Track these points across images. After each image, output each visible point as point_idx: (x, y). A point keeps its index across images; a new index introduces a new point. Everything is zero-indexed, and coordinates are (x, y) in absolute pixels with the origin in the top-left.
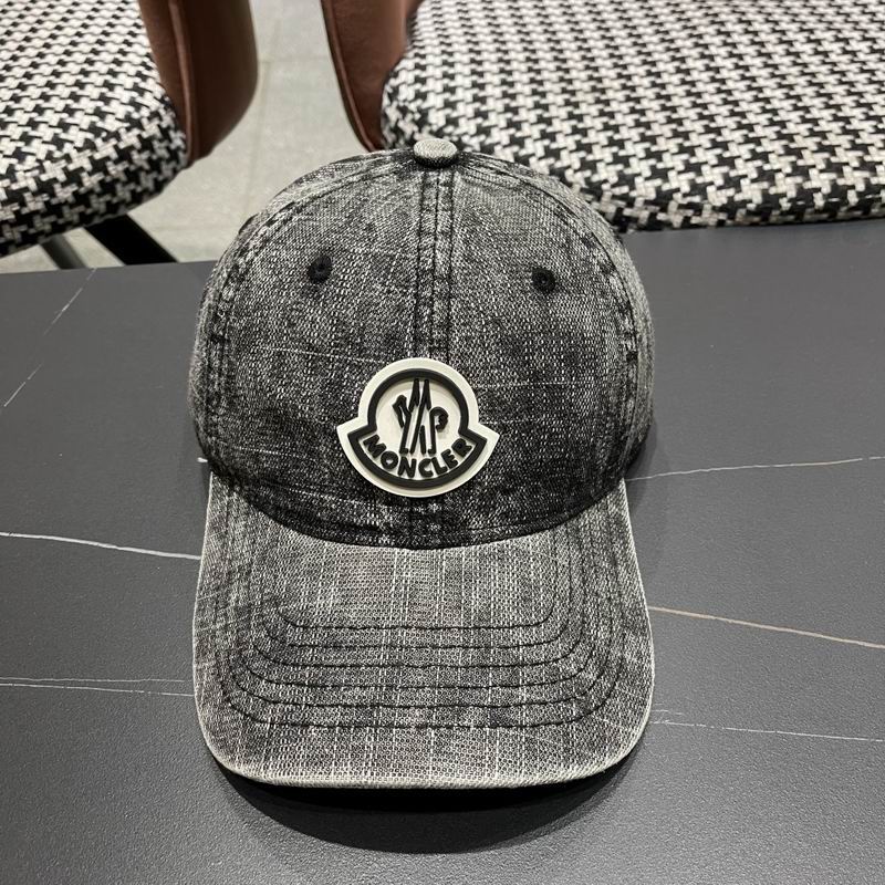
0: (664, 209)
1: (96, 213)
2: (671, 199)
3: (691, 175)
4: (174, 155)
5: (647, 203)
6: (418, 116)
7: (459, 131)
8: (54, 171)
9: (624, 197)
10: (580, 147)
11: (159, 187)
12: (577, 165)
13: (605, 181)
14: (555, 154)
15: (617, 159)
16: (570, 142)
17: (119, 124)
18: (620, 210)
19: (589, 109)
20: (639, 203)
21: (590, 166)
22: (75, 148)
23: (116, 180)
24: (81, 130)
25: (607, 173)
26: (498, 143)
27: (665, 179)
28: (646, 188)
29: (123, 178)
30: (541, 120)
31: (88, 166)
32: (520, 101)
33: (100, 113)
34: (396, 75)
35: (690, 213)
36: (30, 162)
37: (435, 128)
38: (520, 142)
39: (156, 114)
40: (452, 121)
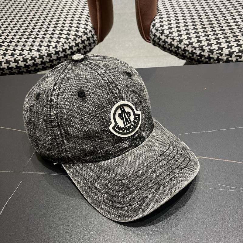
0: (231, 57)
2: (233, 54)
3: (239, 47)
4: (94, 41)
5: (226, 55)
6: (161, 31)
7: (173, 36)
8: (66, 46)
9: (219, 53)
10: (207, 40)
11: (91, 50)
12: (206, 45)
13: (215, 49)
14: (200, 42)
15: (218, 43)
16: (204, 38)
17: (82, 34)
18: (218, 57)
19: (209, 29)
20: (224, 55)
21: (210, 45)
22: (71, 40)
23: (81, 48)
24: (73, 35)
25: (215, 47)
26: (184, 39)
27: (231, 48)
28: (226, 51)
29: (82, 48)
30: (196, 32)
31: (74, 45)
32: (189, 27)
34: (154, 20)
35: (238, 58)
36: (61, 44)
37: (166, 35)
38: (190, 38)
39: (90, 31)
40: (171, 33)
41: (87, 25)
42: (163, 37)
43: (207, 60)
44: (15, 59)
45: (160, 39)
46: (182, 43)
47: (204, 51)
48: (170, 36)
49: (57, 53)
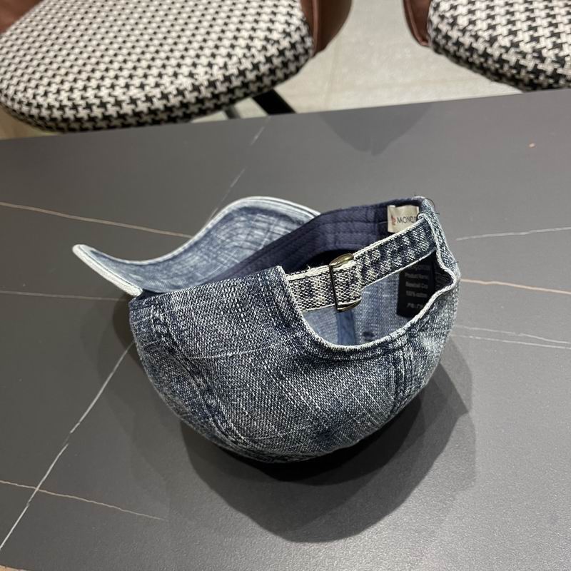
1: (266, 86)
4: (306, 51)
6: (451, 21)
7: (476, 28)
8: (247, 64)
10: (553, 35)
11: (298, 69)
16: (547, 32)
17: (279, 36)
22: (257, 50)
23: (277, 68)
24: (260, 40)
25: (569, 51)
31: (263, 60)
32: (516, 7)
33: (270, 30)
36: (235, 59)
37: (461, 27)
39: (298, 29)
40: (472, 22)
41: (291, 15)
42: (455, 34)
43: (551, 81)
44: (146, 96)
45: (447, 37)
46: (496, 45)
47: (543, 59)
48: (470, 31)
49: (227, 79)
